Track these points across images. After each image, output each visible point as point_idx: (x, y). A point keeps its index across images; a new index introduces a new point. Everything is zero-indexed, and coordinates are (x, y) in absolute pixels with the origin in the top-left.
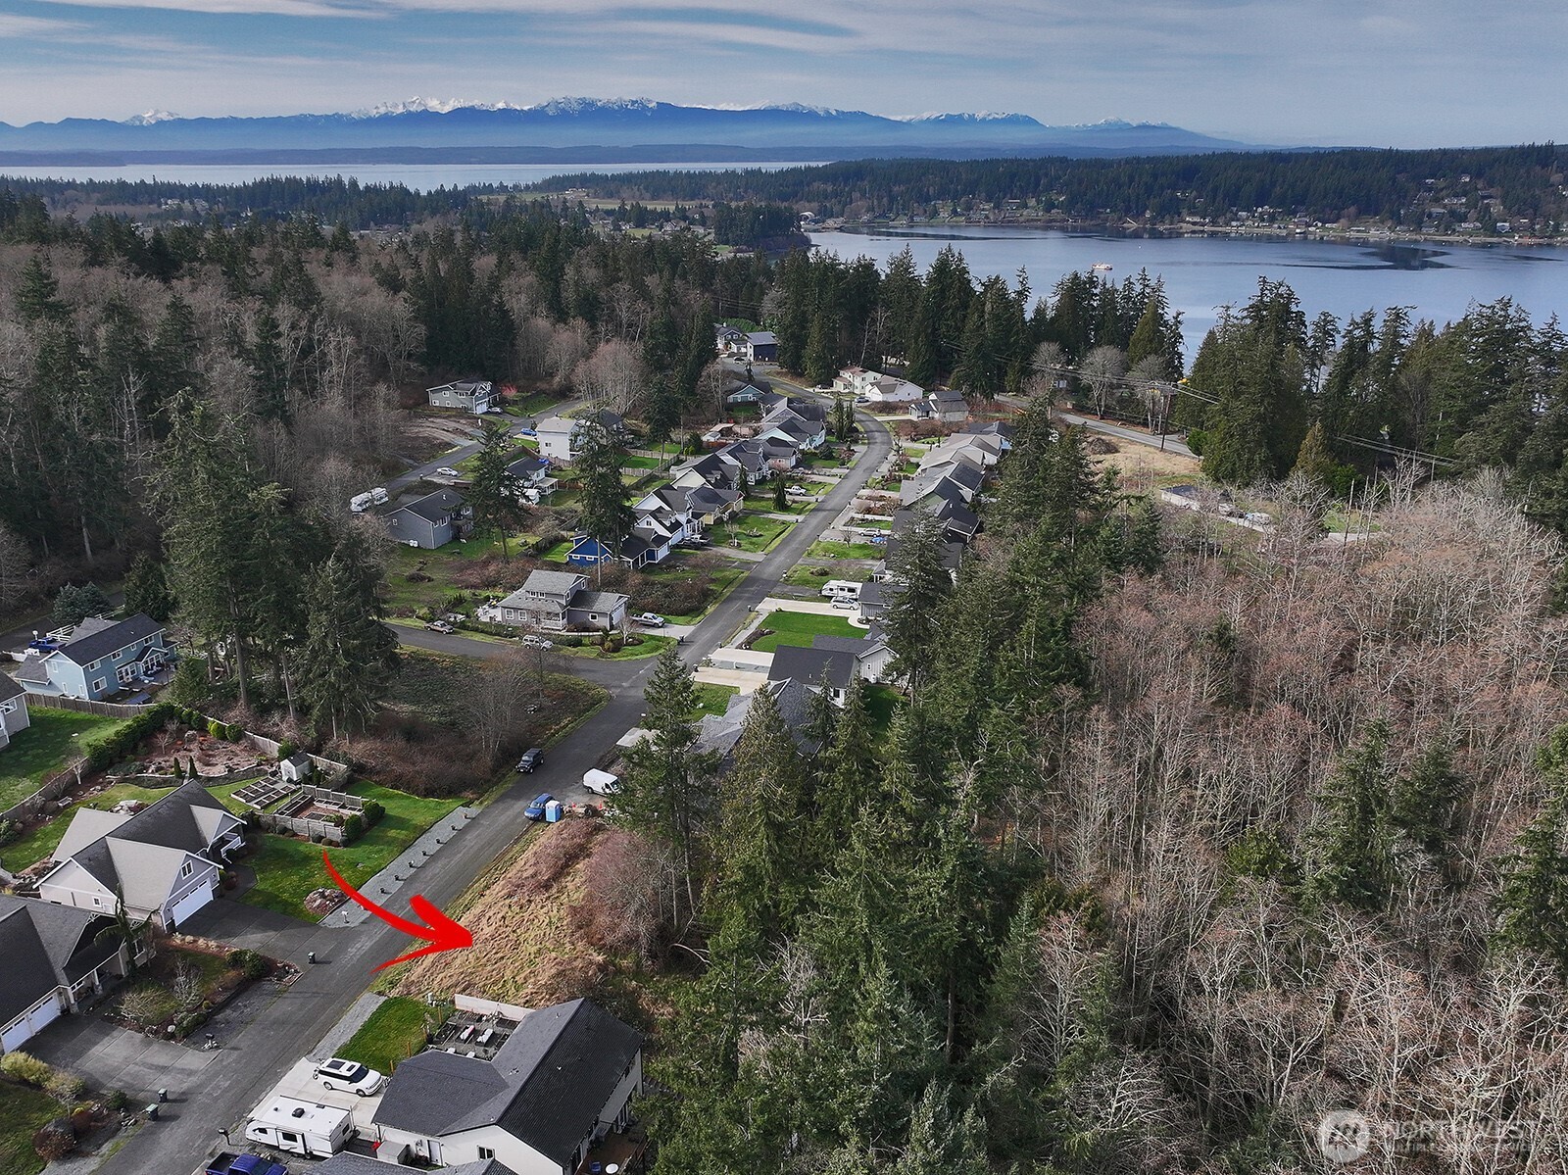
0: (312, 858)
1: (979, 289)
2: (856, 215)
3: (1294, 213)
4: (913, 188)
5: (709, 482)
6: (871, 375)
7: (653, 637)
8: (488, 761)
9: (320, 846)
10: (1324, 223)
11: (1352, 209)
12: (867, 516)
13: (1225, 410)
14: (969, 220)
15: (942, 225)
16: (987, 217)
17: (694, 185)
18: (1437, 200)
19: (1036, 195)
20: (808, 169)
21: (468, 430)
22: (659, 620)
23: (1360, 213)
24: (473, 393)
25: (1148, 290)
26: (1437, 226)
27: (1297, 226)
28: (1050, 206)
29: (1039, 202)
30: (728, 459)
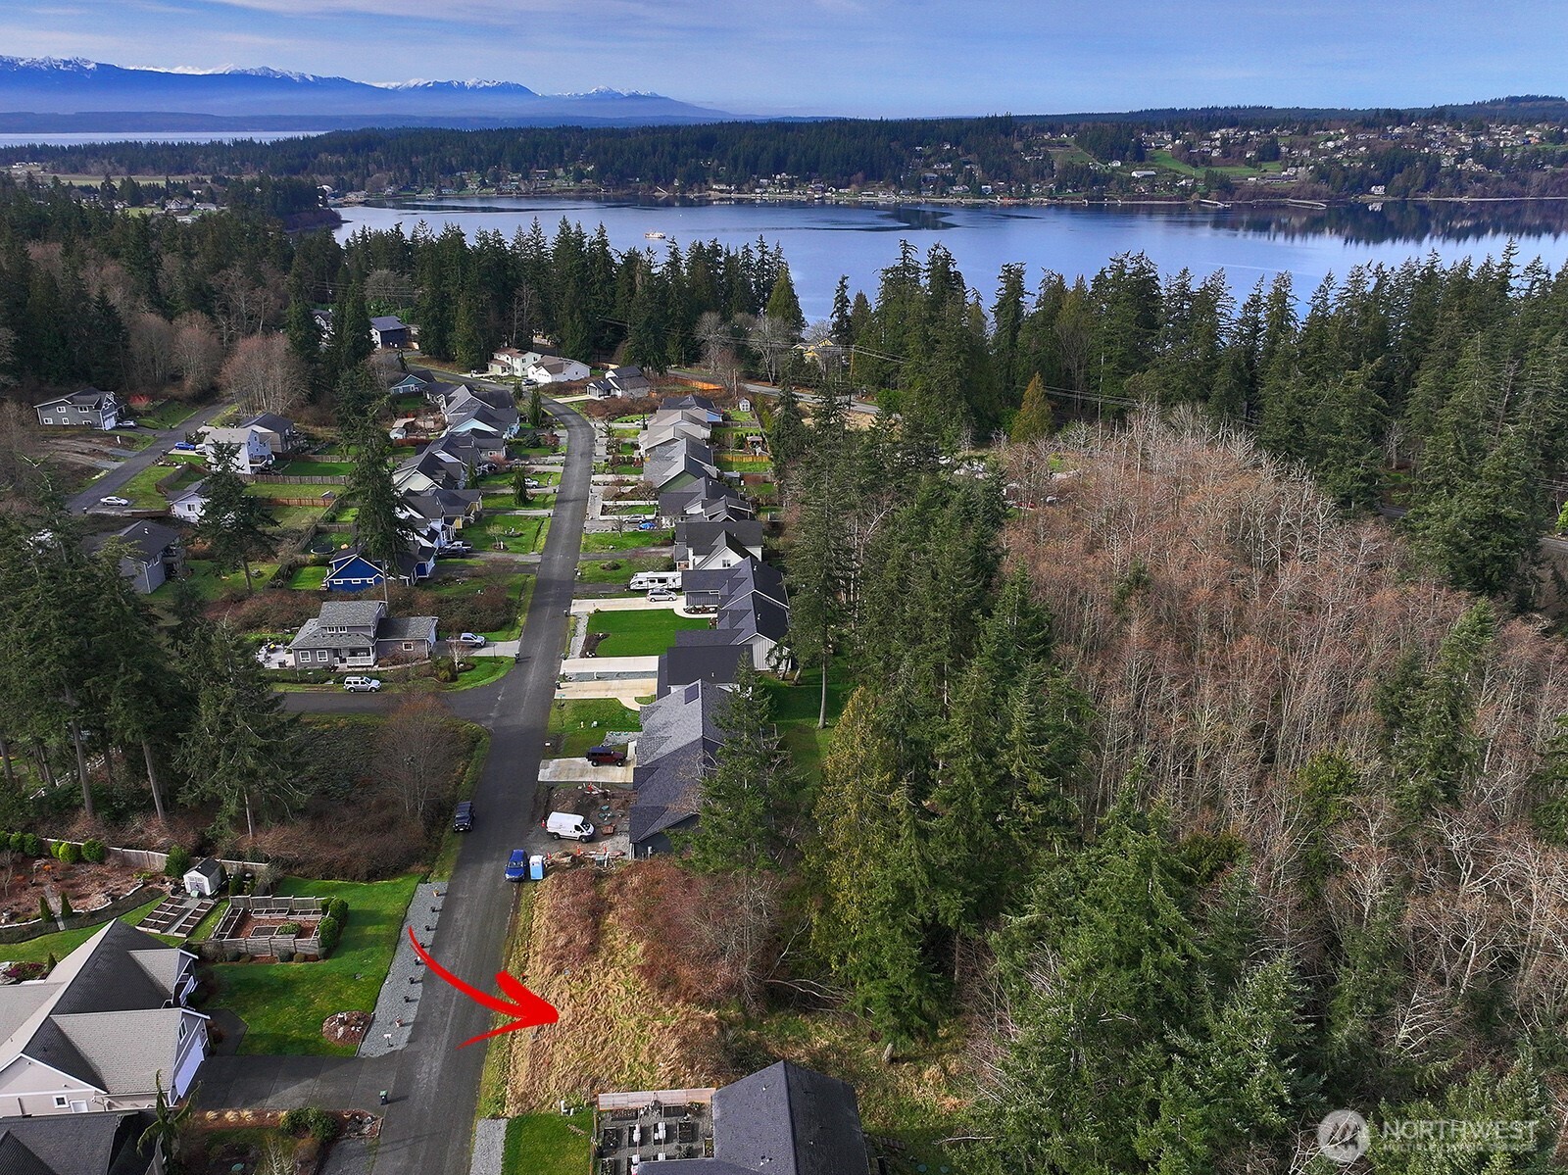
0: (294, 982)
1: (618, 261)
2: (379, 189)
3: (809, 180)
4: (434, 160)
5: (437, 483)
6: (530, 356)
7: (482, 659)
8: (419, 825)
9: (294, 965)
10: (837, 189)
11: (860, 175)
12: (618, 503)
13: (918, 369)
14: (500, 191)
15: (472, 197)
16: (518, 188)
17: (179, 158)
18: (928, 166)
19: (563, 165)
20: (306, 139)
21: (107, 450)
22: (480, 639)
23: (866, 178)
24: (98, 406)
25: (766, 257)
26: (934, 190)
27: (814, 191)
28: (579, 177)
29: (567, 172)
30: (443, 456)
